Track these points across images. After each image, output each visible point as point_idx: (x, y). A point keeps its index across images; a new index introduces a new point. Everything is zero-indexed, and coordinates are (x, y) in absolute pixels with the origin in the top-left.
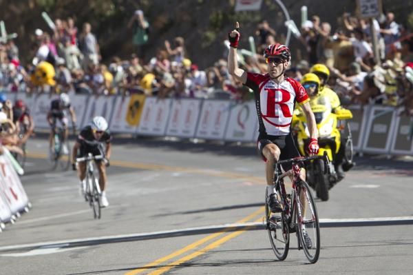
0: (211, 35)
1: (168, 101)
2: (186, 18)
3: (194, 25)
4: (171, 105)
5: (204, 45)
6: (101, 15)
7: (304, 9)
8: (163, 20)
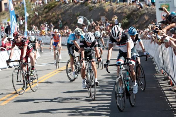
0: (74, 25)
1: (66, 37)
2: (69, 22)
3: (70, 23)
4: (66, 38)
5: (73, 27)
6: (53, 21)
7: (92, 20)
8: (65, 22)
